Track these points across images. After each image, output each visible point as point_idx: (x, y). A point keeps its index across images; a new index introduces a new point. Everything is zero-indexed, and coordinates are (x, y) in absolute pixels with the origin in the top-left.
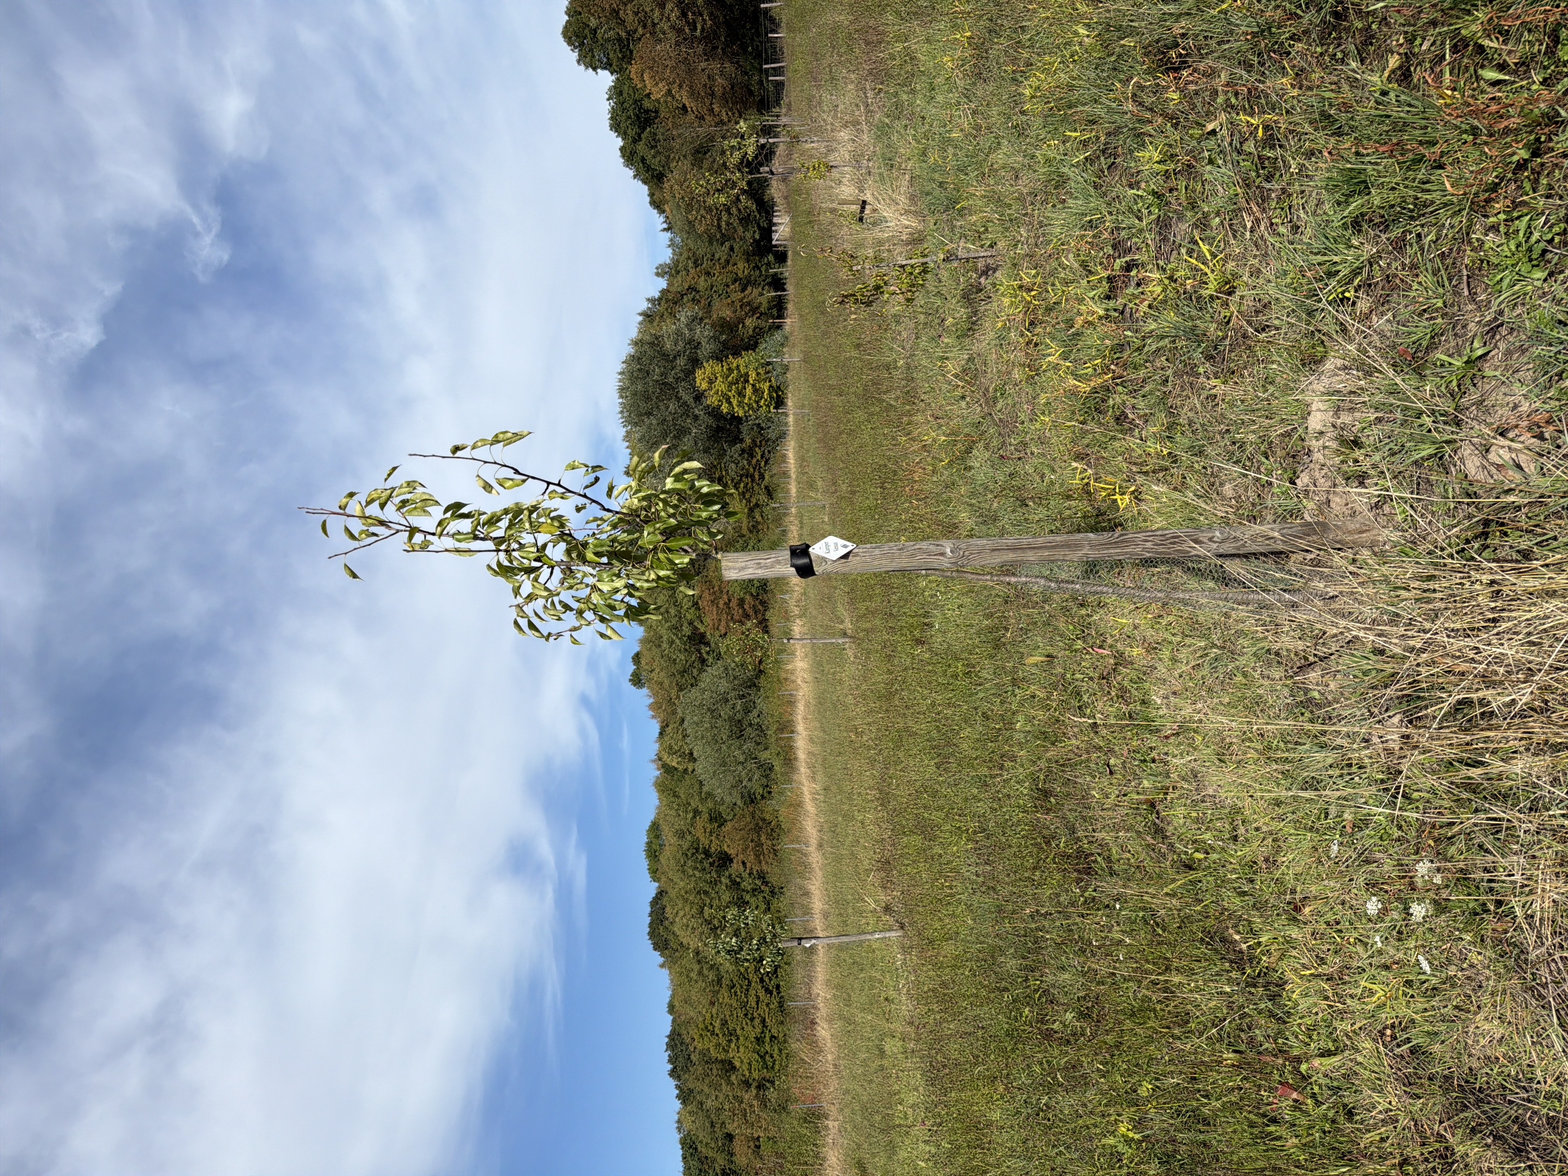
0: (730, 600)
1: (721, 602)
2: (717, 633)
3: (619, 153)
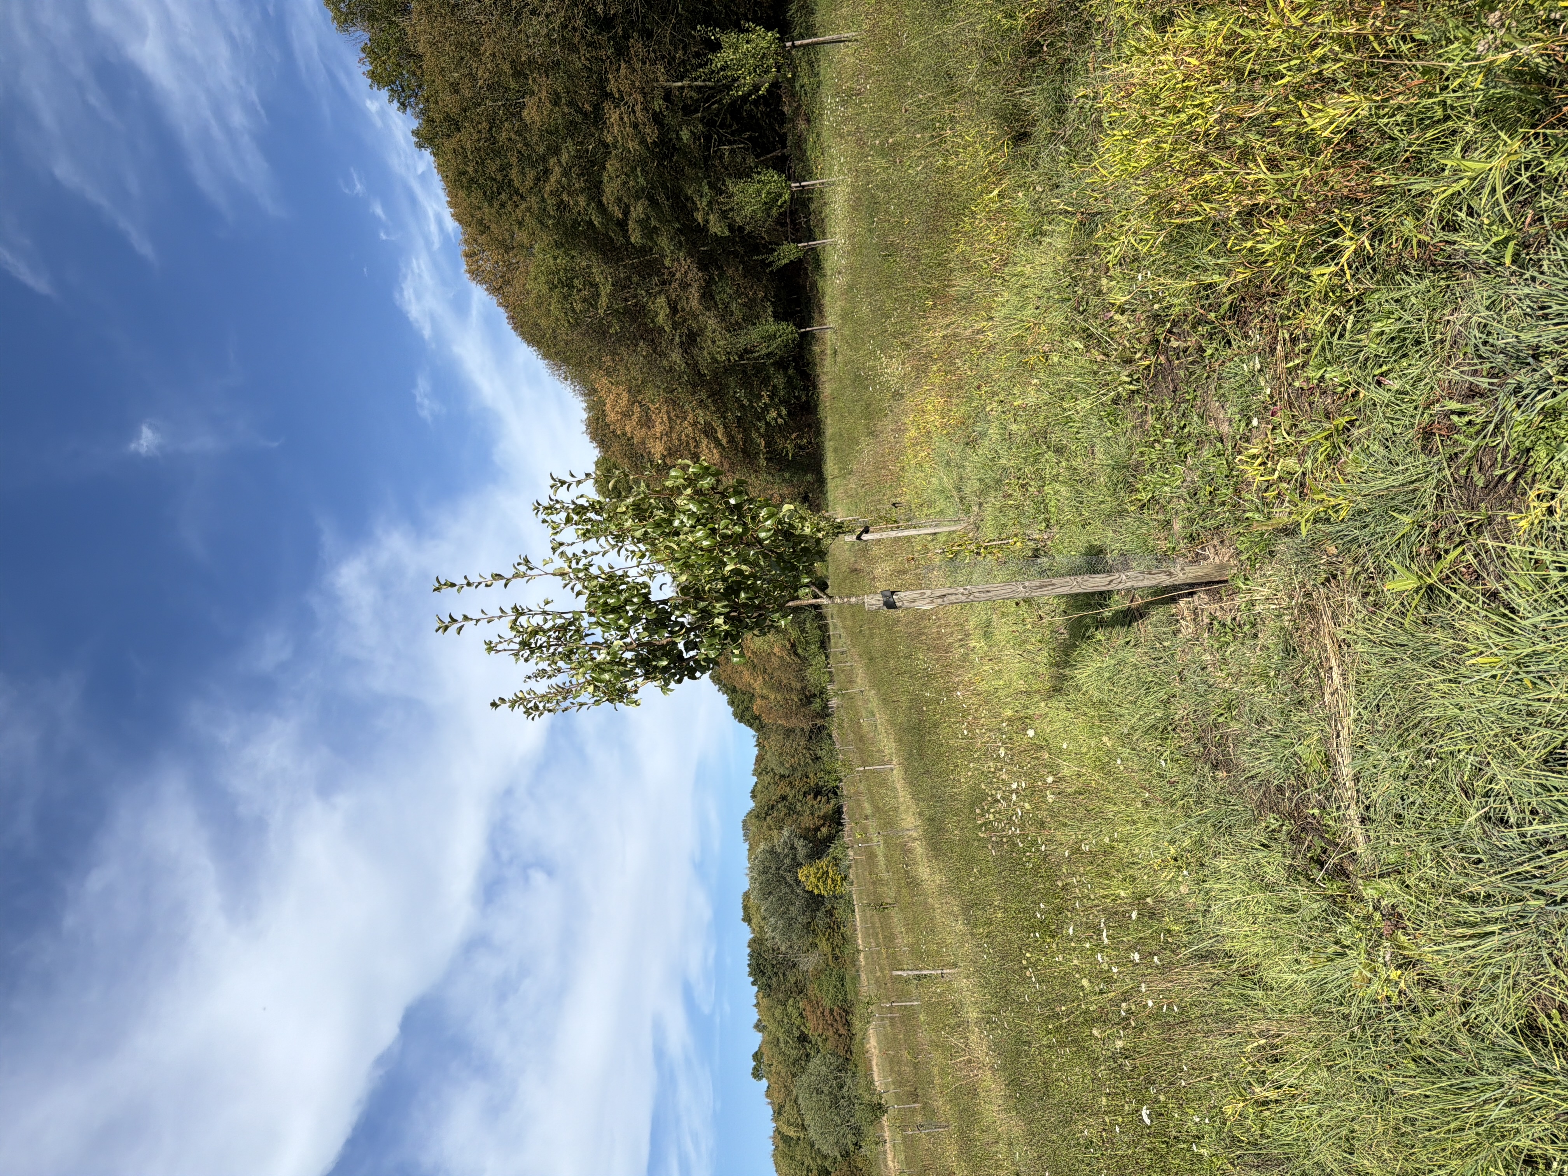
0: (824, 1010)
1: (819, 1012)
2: (816, 1034)
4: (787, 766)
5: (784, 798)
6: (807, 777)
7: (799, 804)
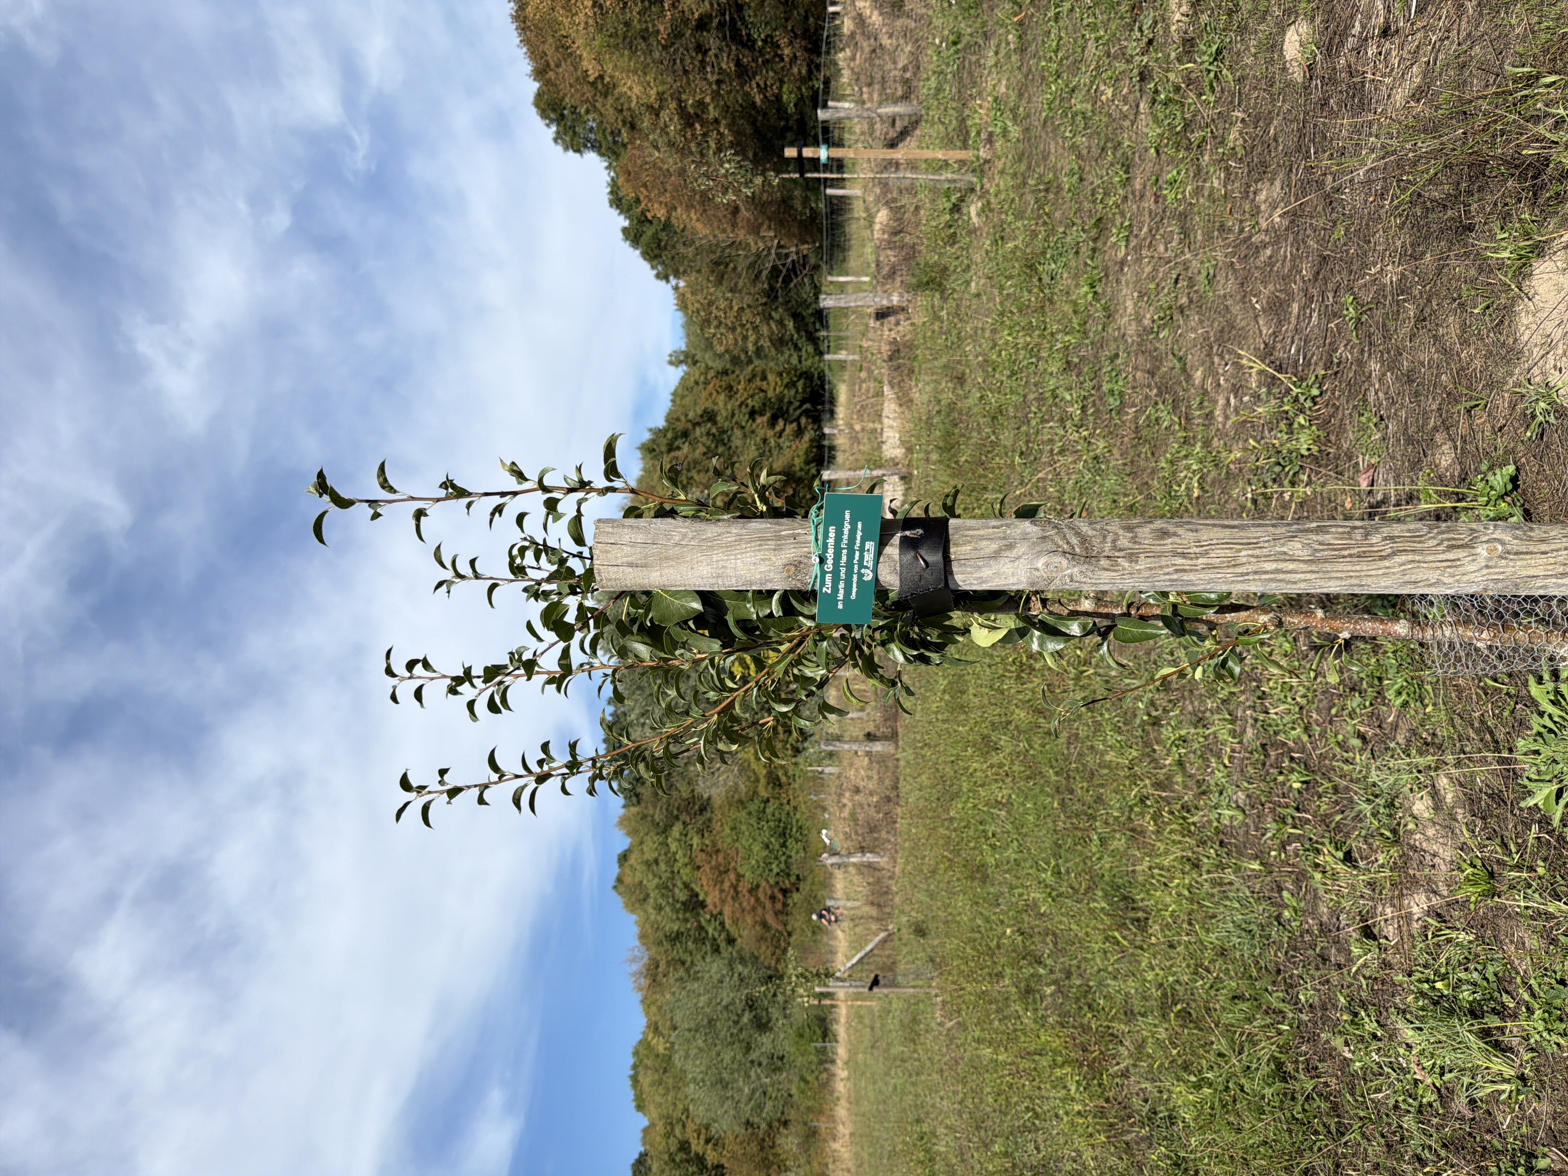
0: (738, 880)
1: (727, 885)
3: (620, 235)
4: (720, 349)
5: (710, 416)
6: (764, 378)
7: (738, 433)
